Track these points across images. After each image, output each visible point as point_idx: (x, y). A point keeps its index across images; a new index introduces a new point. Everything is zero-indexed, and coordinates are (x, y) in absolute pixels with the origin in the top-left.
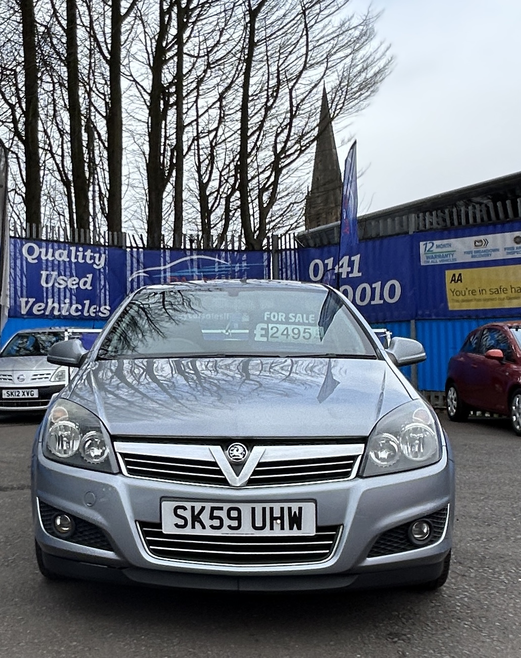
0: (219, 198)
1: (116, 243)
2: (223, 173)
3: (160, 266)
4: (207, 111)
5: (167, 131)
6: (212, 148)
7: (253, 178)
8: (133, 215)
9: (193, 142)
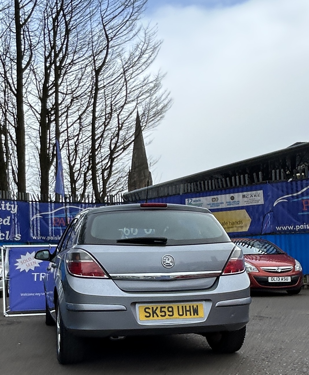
0: (80, 174)
1: (23, 199)
2: (82, 160)
3: (48, 212)
4: (72, 125)
5: (51, 136)
6: (76, 146)
7: (98, 163)
8: (32, 183)
9: (65, 142)
